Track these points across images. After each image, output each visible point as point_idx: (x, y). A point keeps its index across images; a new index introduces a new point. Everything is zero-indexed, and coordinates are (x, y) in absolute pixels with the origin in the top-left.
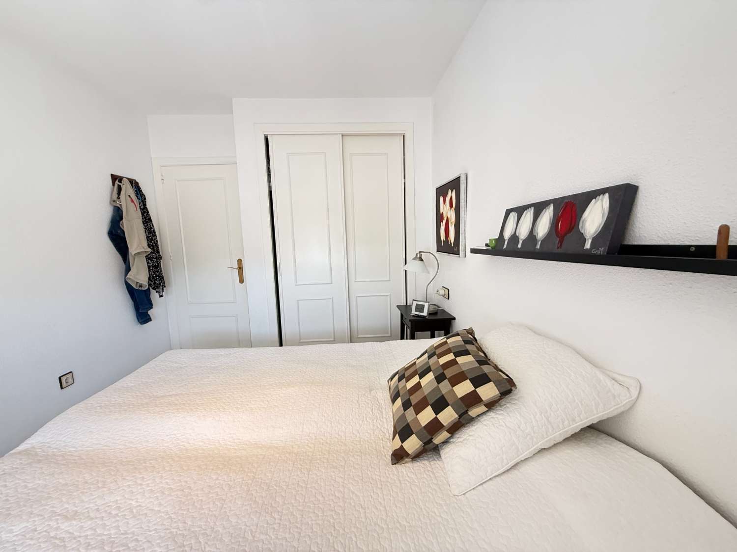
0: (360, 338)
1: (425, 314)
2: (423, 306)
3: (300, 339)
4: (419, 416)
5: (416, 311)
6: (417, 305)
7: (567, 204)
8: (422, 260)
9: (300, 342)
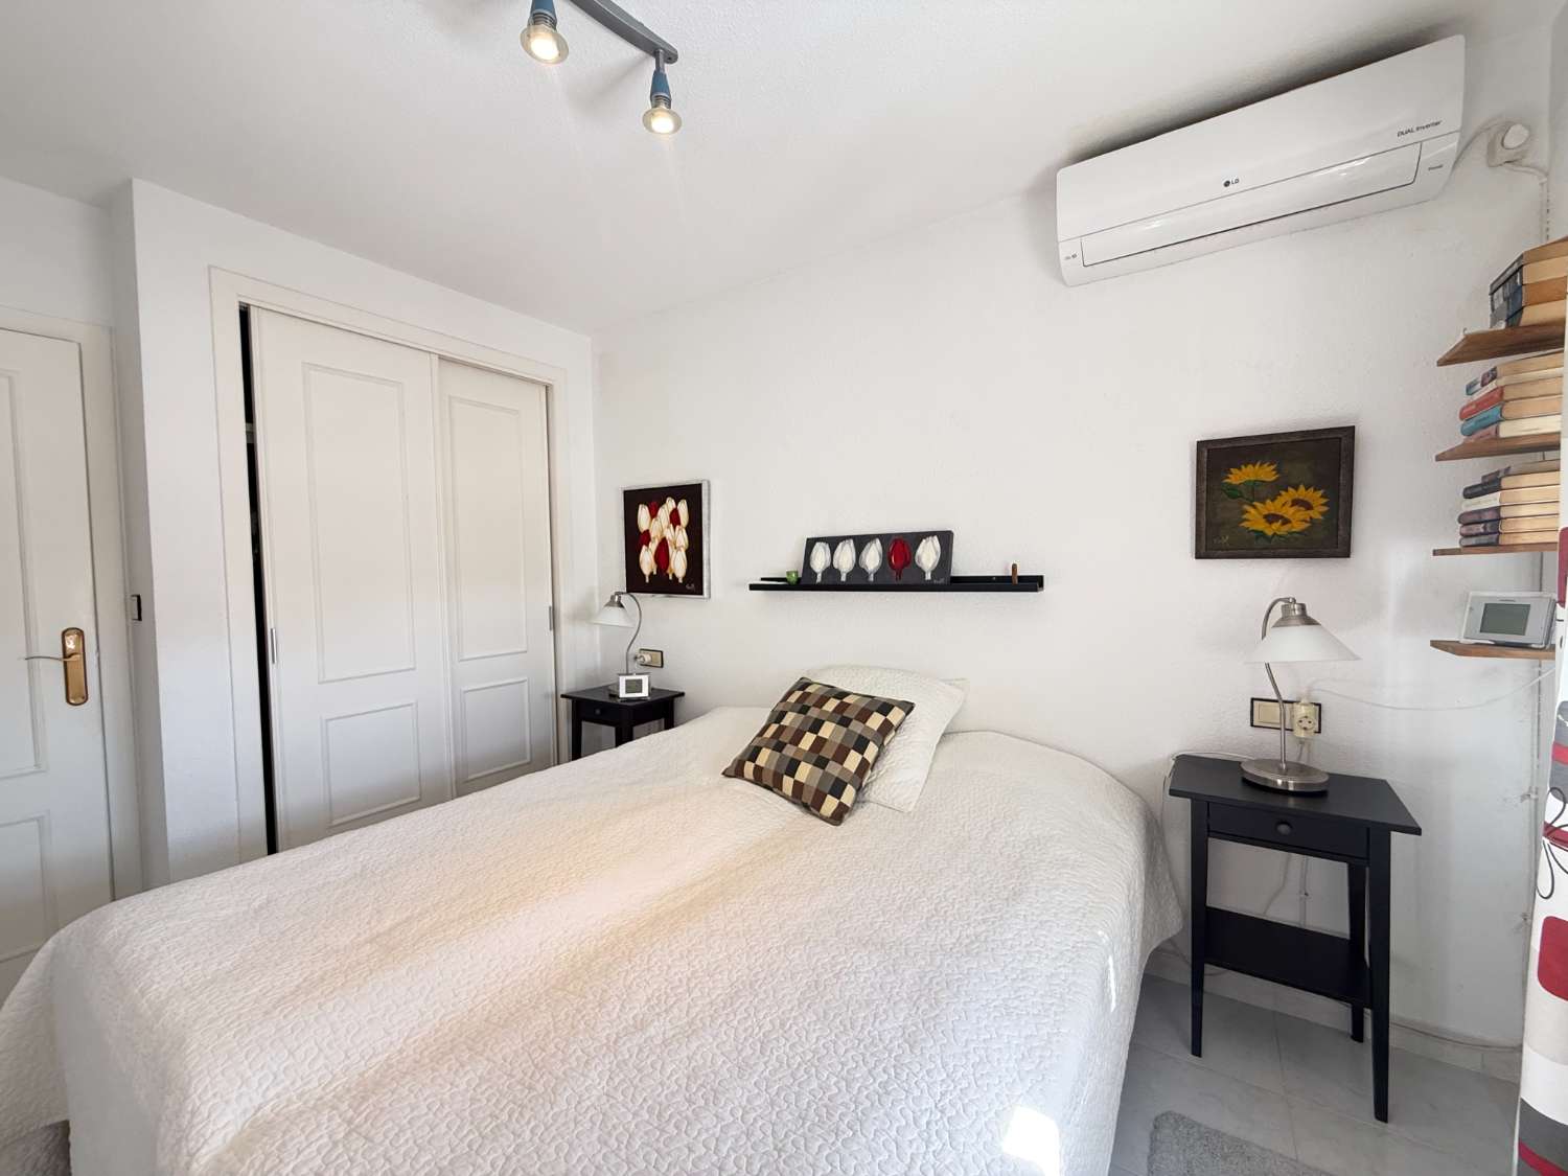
0: (472, 780)
1: (645, 693)
2: (640, 682)
3: (332, 820)
4: (846, 764)
5: (627, 692)
6: (627, 681)
7: (896, 541)
8: (621, 606)
9: (331, 827)
